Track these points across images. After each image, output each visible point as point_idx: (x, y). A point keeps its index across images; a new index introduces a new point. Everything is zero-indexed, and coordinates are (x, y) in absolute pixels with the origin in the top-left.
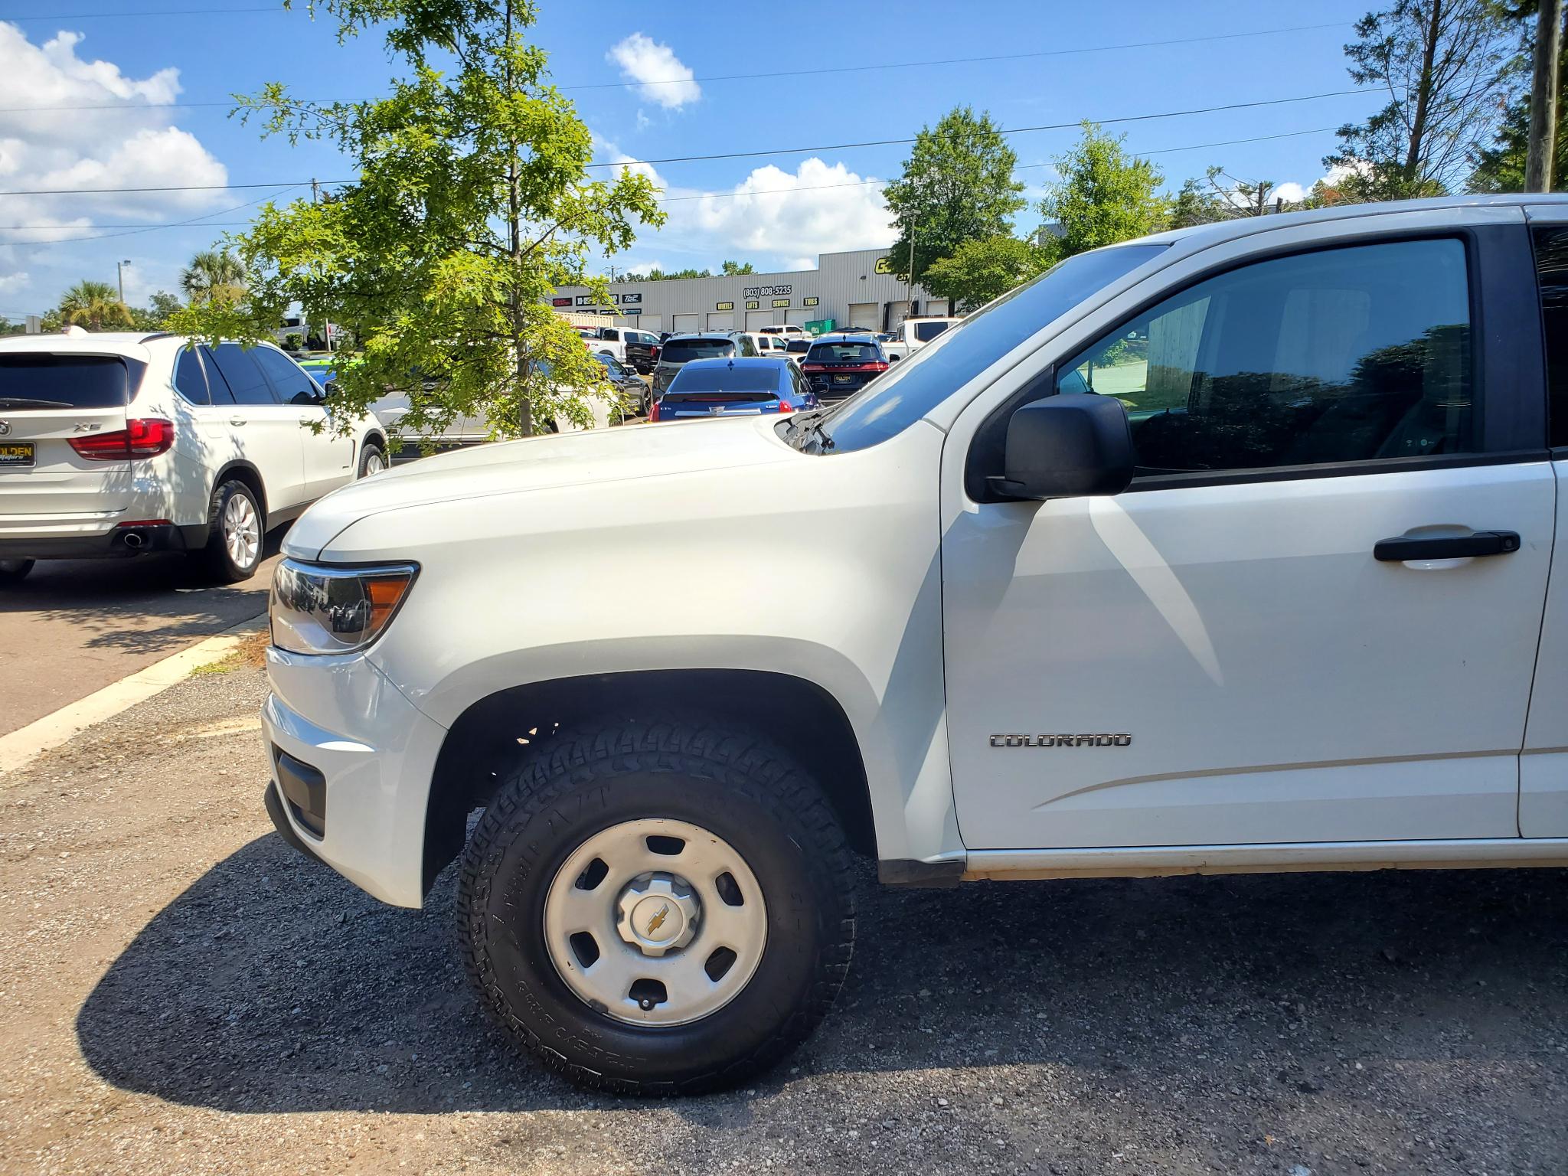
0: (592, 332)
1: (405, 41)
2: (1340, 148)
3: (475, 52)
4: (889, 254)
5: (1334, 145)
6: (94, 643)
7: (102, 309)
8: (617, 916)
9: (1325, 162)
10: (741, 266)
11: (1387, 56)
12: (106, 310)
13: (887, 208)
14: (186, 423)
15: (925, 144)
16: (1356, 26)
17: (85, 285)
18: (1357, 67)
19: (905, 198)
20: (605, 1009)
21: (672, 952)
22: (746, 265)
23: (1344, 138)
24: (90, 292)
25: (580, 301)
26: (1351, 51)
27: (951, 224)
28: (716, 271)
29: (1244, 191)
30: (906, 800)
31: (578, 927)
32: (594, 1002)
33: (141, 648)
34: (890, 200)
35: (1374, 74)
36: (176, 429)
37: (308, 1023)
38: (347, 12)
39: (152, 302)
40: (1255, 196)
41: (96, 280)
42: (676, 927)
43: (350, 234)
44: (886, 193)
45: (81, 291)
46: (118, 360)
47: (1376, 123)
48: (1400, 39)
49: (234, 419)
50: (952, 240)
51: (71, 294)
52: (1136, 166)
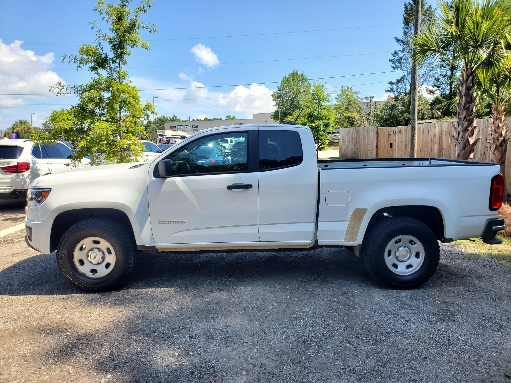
0: (179, 137)
1: (94, 69)
2: (389, 88)
3: (111, 72)
4: (273, 114)
5: (388, 87)
6: (4, 220)
7: (24, 128)
8: (88, 256)
9: (386, 91)
10: (232, 117)
11: (400, 63)
12: (26, 128)
13: (273, 100)
14: (34, 163)
15: (285, 81)
16: (392, 54)
17: (19, 120)
18: (393, 65)
19: (278, 97)
20: (85, 275)
21: (98, 264)
22: (233, 116)
23: (391, 85)
24: (21, 122)
25: (178, 126)
26: (391, 61)
27: (292, 106)
28: (224, 118)
29: (366, 98)
30: (141, 234)
31: (80, 258)
32: (83, 273)
33: (16, 221)
34: (273, 98)
35: (398, 67)
36: (31, 165)
37: (31, 284)
38: (78, 63)
39: (42, 125)
40: (369, 100)
41: (23, 119)
42: (99, 258)
43: (75, 117)
44: (272, 96)
45: (18, 122)
46: (16, 147)
47: (398, 81)
48: (404, 58)
49: (48, 163)
50: (292, 110)
51: (15, 123)
52: (348, 88)
